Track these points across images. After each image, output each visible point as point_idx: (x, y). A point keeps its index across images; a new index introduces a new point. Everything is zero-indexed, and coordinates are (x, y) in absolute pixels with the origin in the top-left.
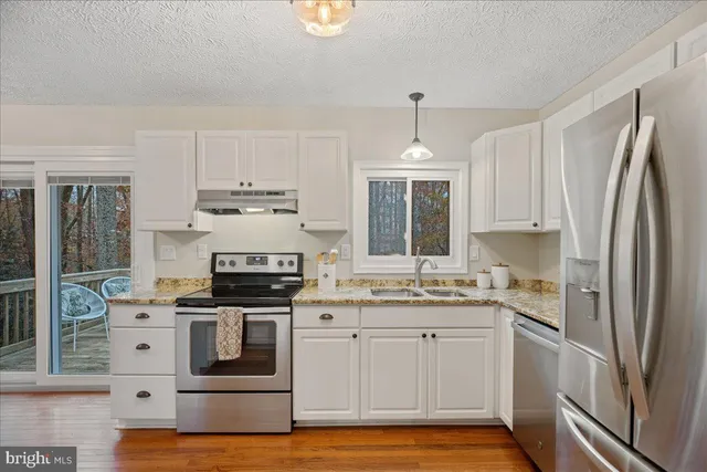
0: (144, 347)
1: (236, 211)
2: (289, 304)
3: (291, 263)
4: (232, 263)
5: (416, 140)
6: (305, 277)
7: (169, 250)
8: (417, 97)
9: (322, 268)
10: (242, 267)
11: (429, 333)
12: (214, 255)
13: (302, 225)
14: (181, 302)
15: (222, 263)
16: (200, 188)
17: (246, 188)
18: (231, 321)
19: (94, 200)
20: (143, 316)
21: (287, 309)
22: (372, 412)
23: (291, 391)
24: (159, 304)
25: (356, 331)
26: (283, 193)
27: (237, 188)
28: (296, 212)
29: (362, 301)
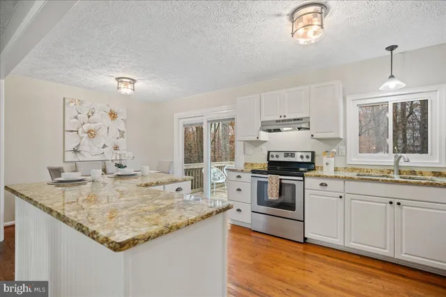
0: (239, 190)
1: (279, 130)
2: (303, 176)
3: (308, 157)
4: (277, 156)
5: (392, 76)
6: (316, 165)
7: (250, 150)
8: (392, 48)
9: (325, 159)
10: (282, 158)
11: (395, 202)
12: (269, 152)
13: (312, 136)
14: (254, 172)
15: (272, 156)
16: (262, 120)
17: (283, 118)
18: (274, 181)
19: (220, 131)
20: (239, 177)
21: (302, 178)
22: (352, 244)
23: (304, 221)
24: (245, 172)
25: (342, 195)
26: (302, 119)
27: (278, 118)
28: (309, 129)
29: (345, 177)
